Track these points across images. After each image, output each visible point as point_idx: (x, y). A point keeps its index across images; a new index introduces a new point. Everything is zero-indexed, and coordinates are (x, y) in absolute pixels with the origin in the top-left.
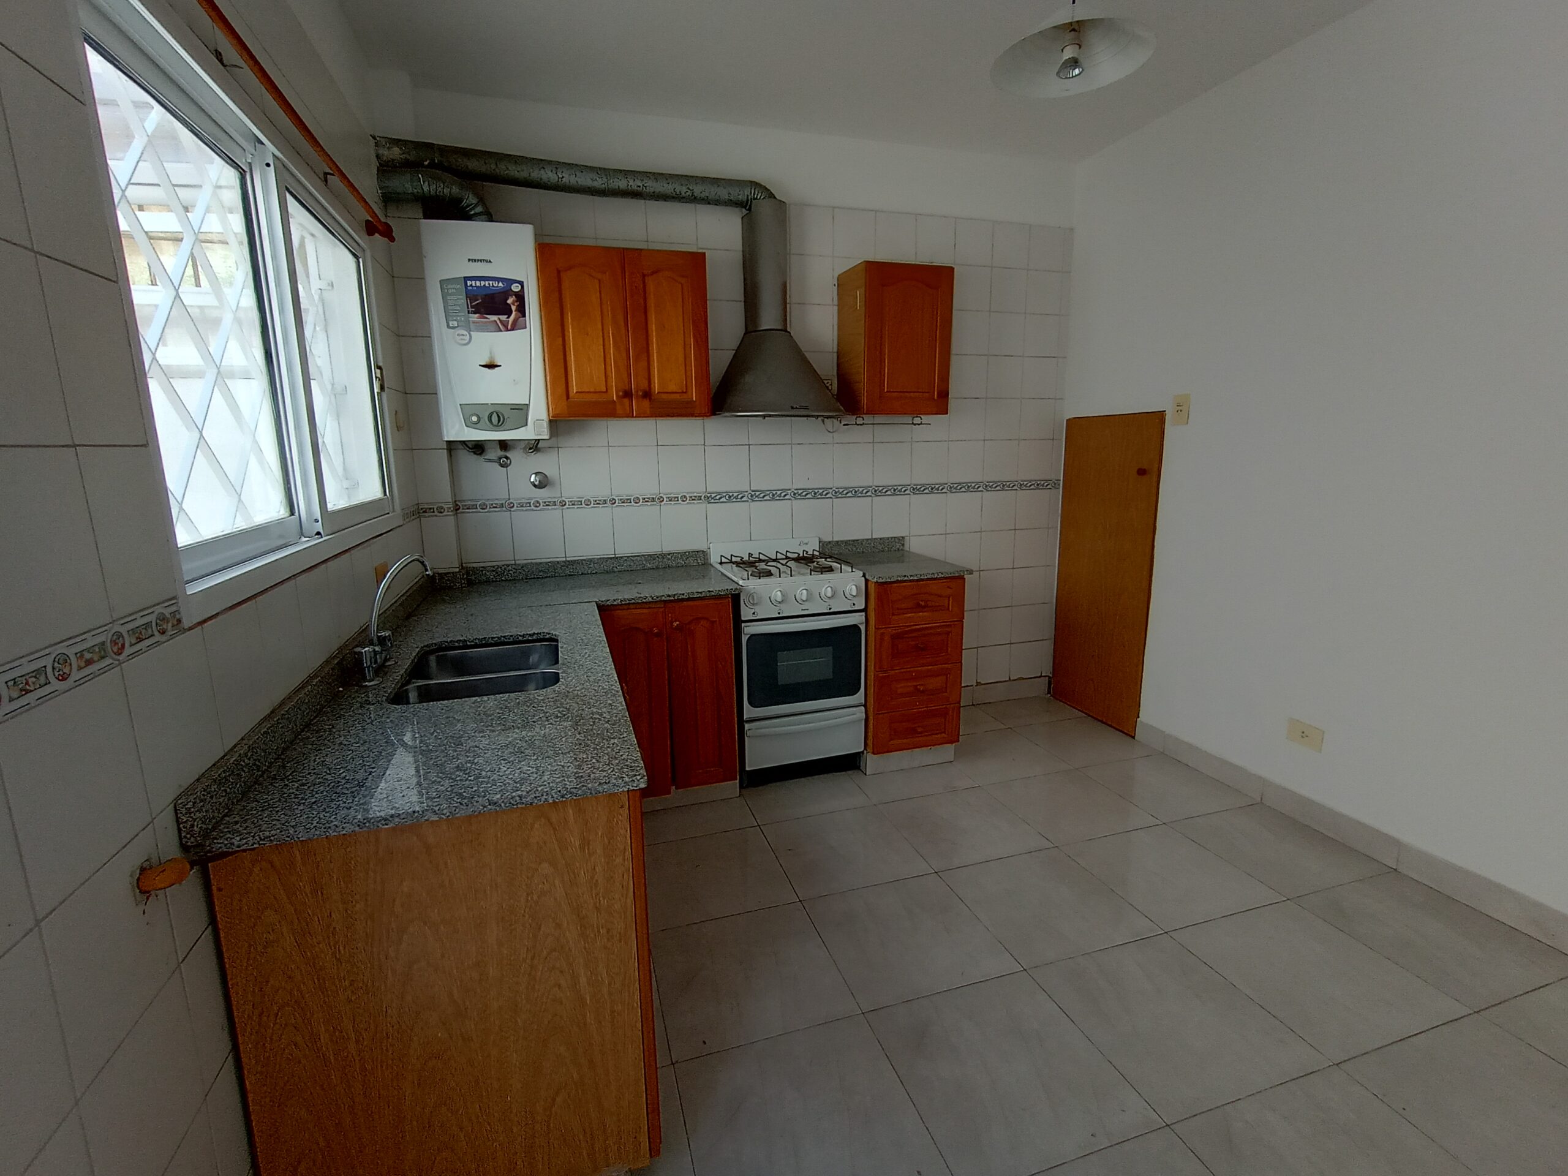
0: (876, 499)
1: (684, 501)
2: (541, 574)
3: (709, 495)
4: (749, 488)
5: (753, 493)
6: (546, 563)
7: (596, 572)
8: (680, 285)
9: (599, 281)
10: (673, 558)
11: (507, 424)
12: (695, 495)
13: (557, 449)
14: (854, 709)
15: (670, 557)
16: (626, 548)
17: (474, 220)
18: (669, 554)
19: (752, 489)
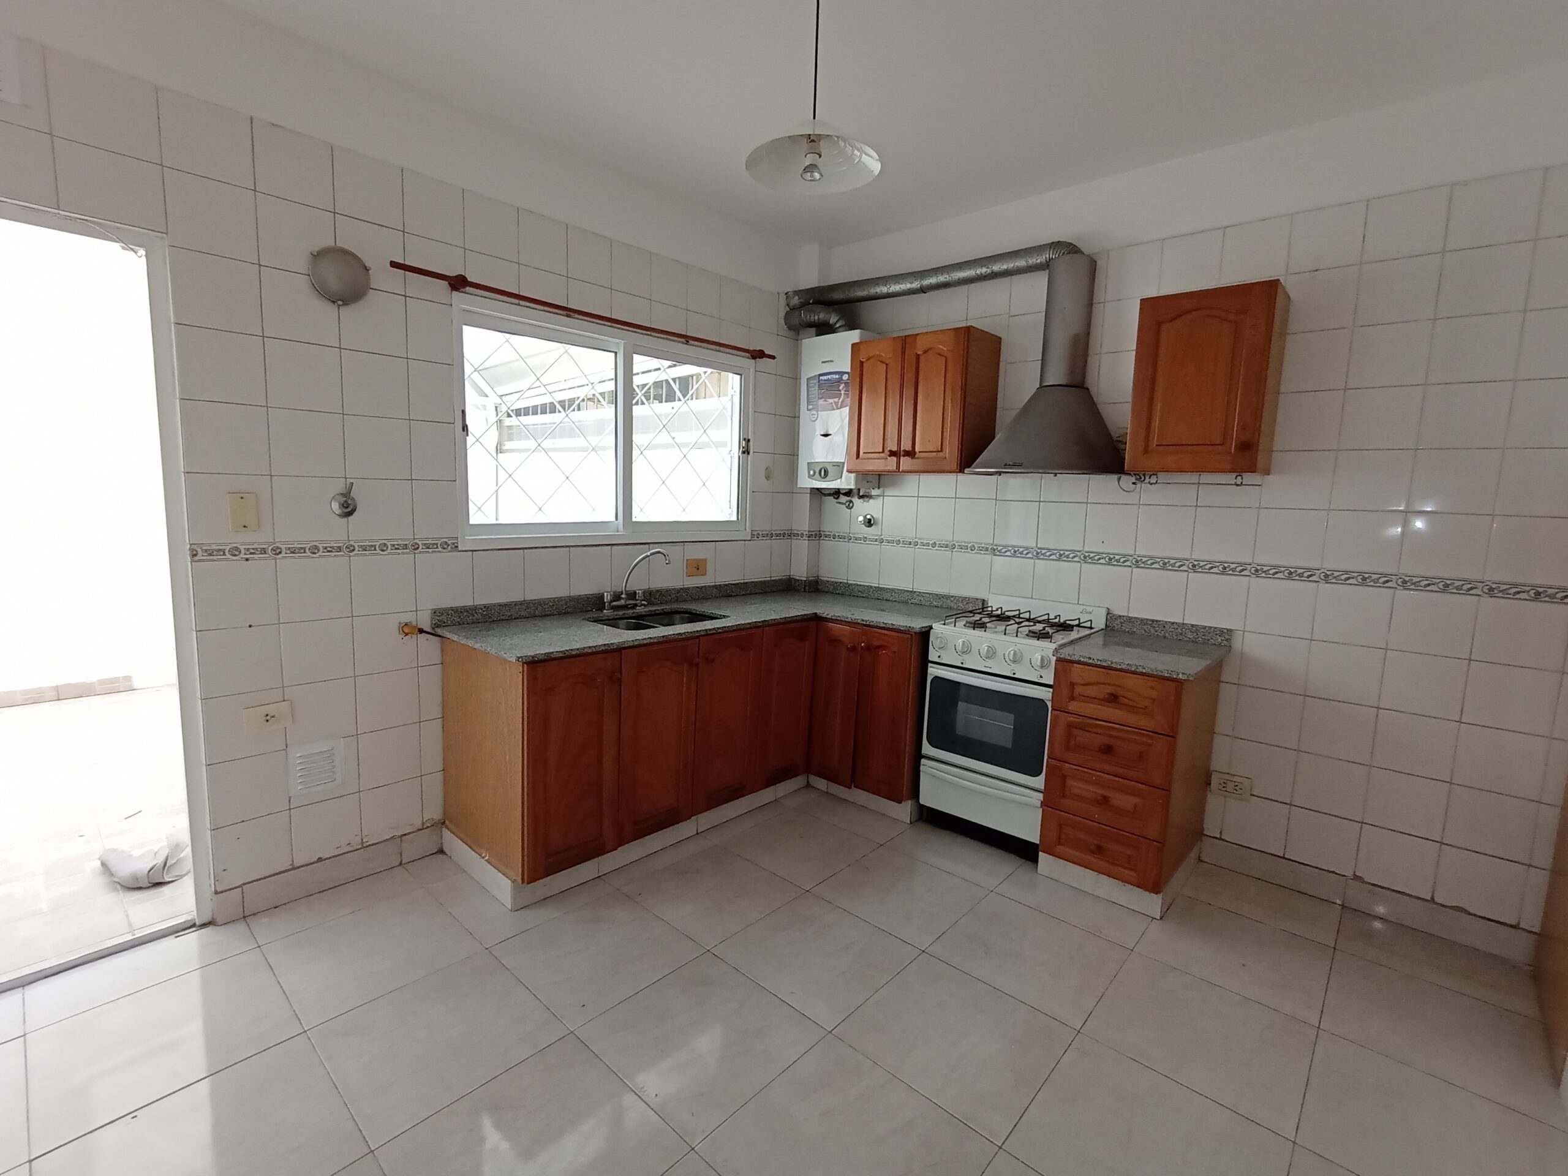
0: (1192, 576)
1: (972, 550)
2: (860, 593)
3: (995, 547)
4: (1035, 545)
5: (1039, 551)
6: (864, 586)
7: (895, 601)
8: (944, 359)
9: (887, 364)
10: (955, 601)
11: (827, 479)
12: (983, 545)
13: (882, 497)
14: (1032, 792)
15: (952, 599)
16: (923, 586)
18: (952, 597)
19: (1039, 546)
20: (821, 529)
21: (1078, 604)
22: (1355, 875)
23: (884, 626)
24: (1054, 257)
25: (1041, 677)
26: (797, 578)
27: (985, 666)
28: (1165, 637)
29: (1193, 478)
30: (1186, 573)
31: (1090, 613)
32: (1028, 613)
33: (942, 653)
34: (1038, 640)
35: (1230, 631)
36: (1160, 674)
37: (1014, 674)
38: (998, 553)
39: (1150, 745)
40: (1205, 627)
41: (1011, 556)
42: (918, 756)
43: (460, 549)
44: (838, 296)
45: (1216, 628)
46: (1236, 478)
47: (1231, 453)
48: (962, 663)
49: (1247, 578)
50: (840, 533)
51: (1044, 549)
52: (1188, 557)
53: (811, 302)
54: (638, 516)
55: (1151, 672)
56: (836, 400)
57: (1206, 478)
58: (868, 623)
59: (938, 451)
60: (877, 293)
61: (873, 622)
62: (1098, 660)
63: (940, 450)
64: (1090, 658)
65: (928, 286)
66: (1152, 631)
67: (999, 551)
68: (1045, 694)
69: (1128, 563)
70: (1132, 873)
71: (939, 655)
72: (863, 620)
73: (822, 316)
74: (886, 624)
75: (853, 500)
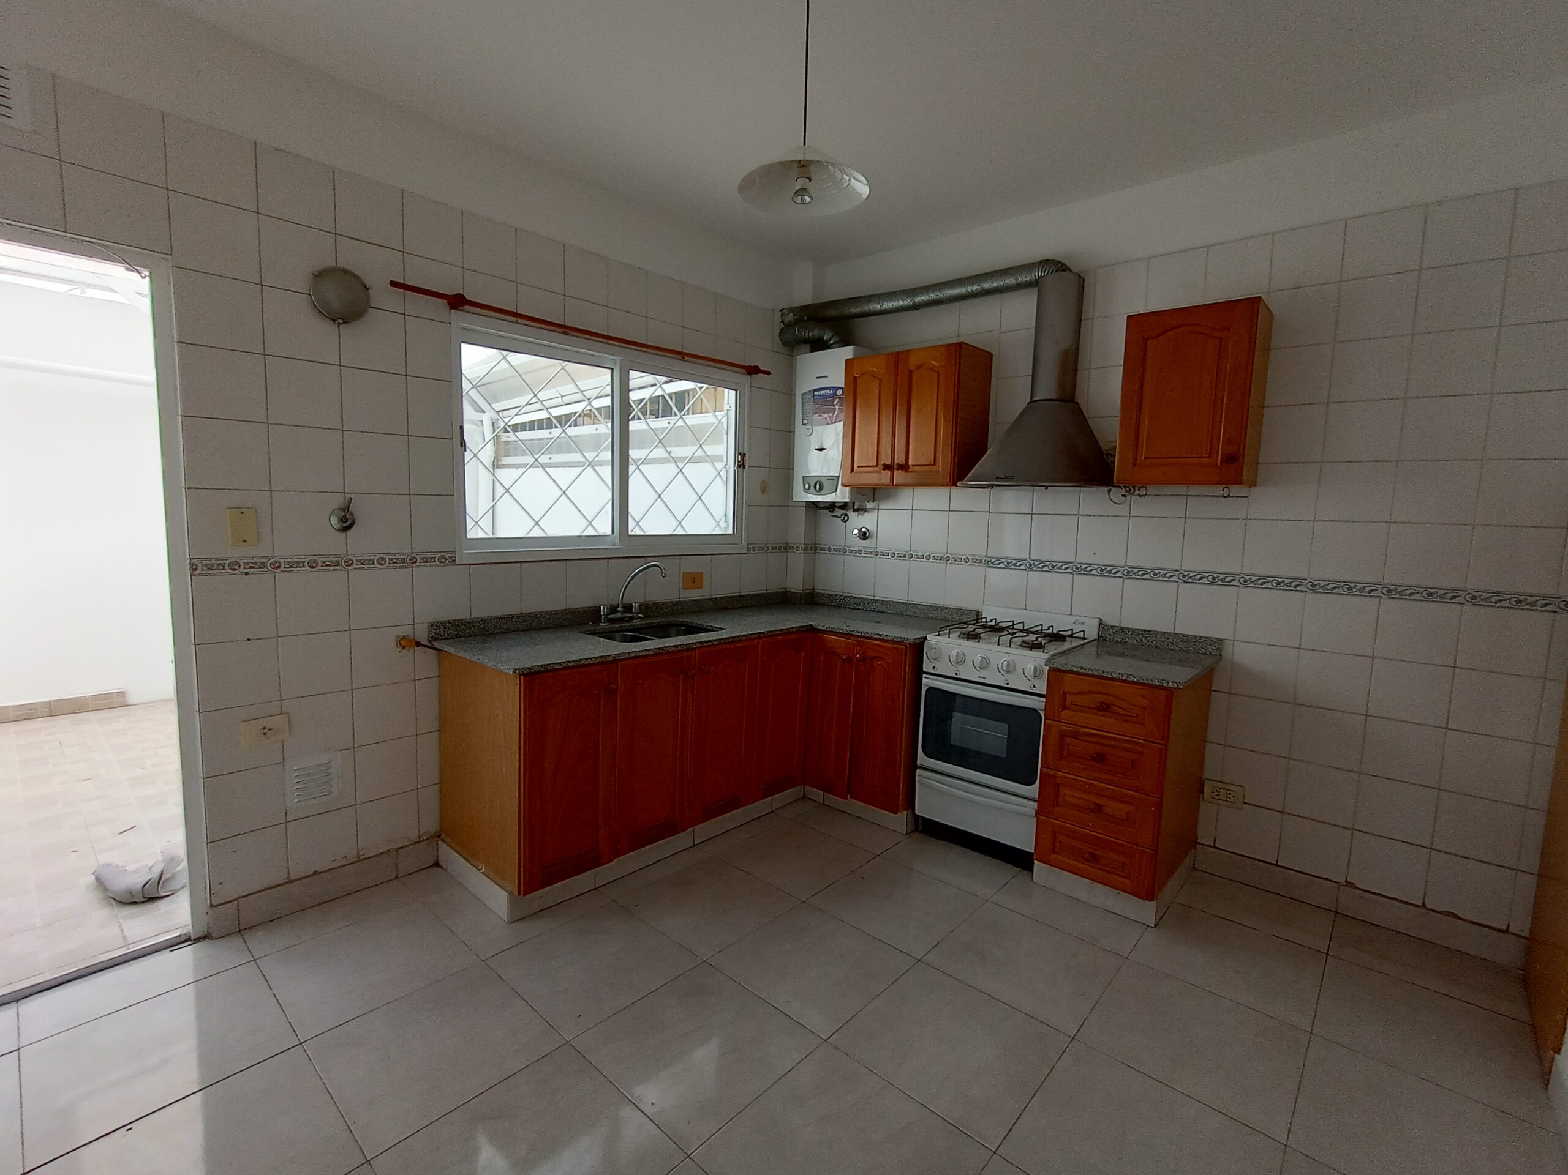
0: (1182, 586)
1: (966, 562)
2: (855, 605)
3: (989, 559)
4: (1028, 557)
5: (1032, 562)
6: (859, 598)
7: (891, 613)
8: (936, 374)
9: (880, 380)
10: (950, 613)
11: (823, 492)
12: (977, 558)
13: (877, 511)
14: (1026, 802)
15: (947, 610)
16: (918, 597)
17: (831, 349)
18: (947, 608)
19: (1031, 558)
20: (817, 542)
21: (1071, 614)
22: (1346, 881)
23: (879, 637)
24: (1043, 275)
25: (1034, 687)
26: (793, 591)
27: (979, 677)
28: (1156, 647)
29: (1181, 490)
30: (1176, 584)
31: (1083, 623)
32: (1022, 624)
33: (937, 664)
34: (1031, 650)
35: (1220, 641)
36: (1150, 682)
37: (1008, 684)
38: (992, 565)
39: (1141, 753)
40: (1195, 637)
41: (1004, 568)
42: (912, 766)
43: (457, 562)
44: (833, 313)
45: (1206, 638)
46: (1223, 490)
47: (1217, 464)
48: (956, 674)
49: (1236, 588)
50: (836, 546)
51: (1037, 560)
52: (1178, 567)
53: (805, 318)
54: (634, 530)
55: (1141, 681)
56: (831, 415)
57: (1194, 490)
58: (863, 635)
59: (931, 465)
60: (870, 310)
61: (868, 633)
62: (1090, 669)
63: (933, 463)
64: (1082, 668)
65: (921, 302)
66: (1143, 639)
67: (992, 563)
68: (1038, 703)
69: (1119, 574)
70: (1127, 881)
71: (933, 665)
72: (858, 632)
73: (816, 332)
74: (881, 635)
75: (848, 513)
